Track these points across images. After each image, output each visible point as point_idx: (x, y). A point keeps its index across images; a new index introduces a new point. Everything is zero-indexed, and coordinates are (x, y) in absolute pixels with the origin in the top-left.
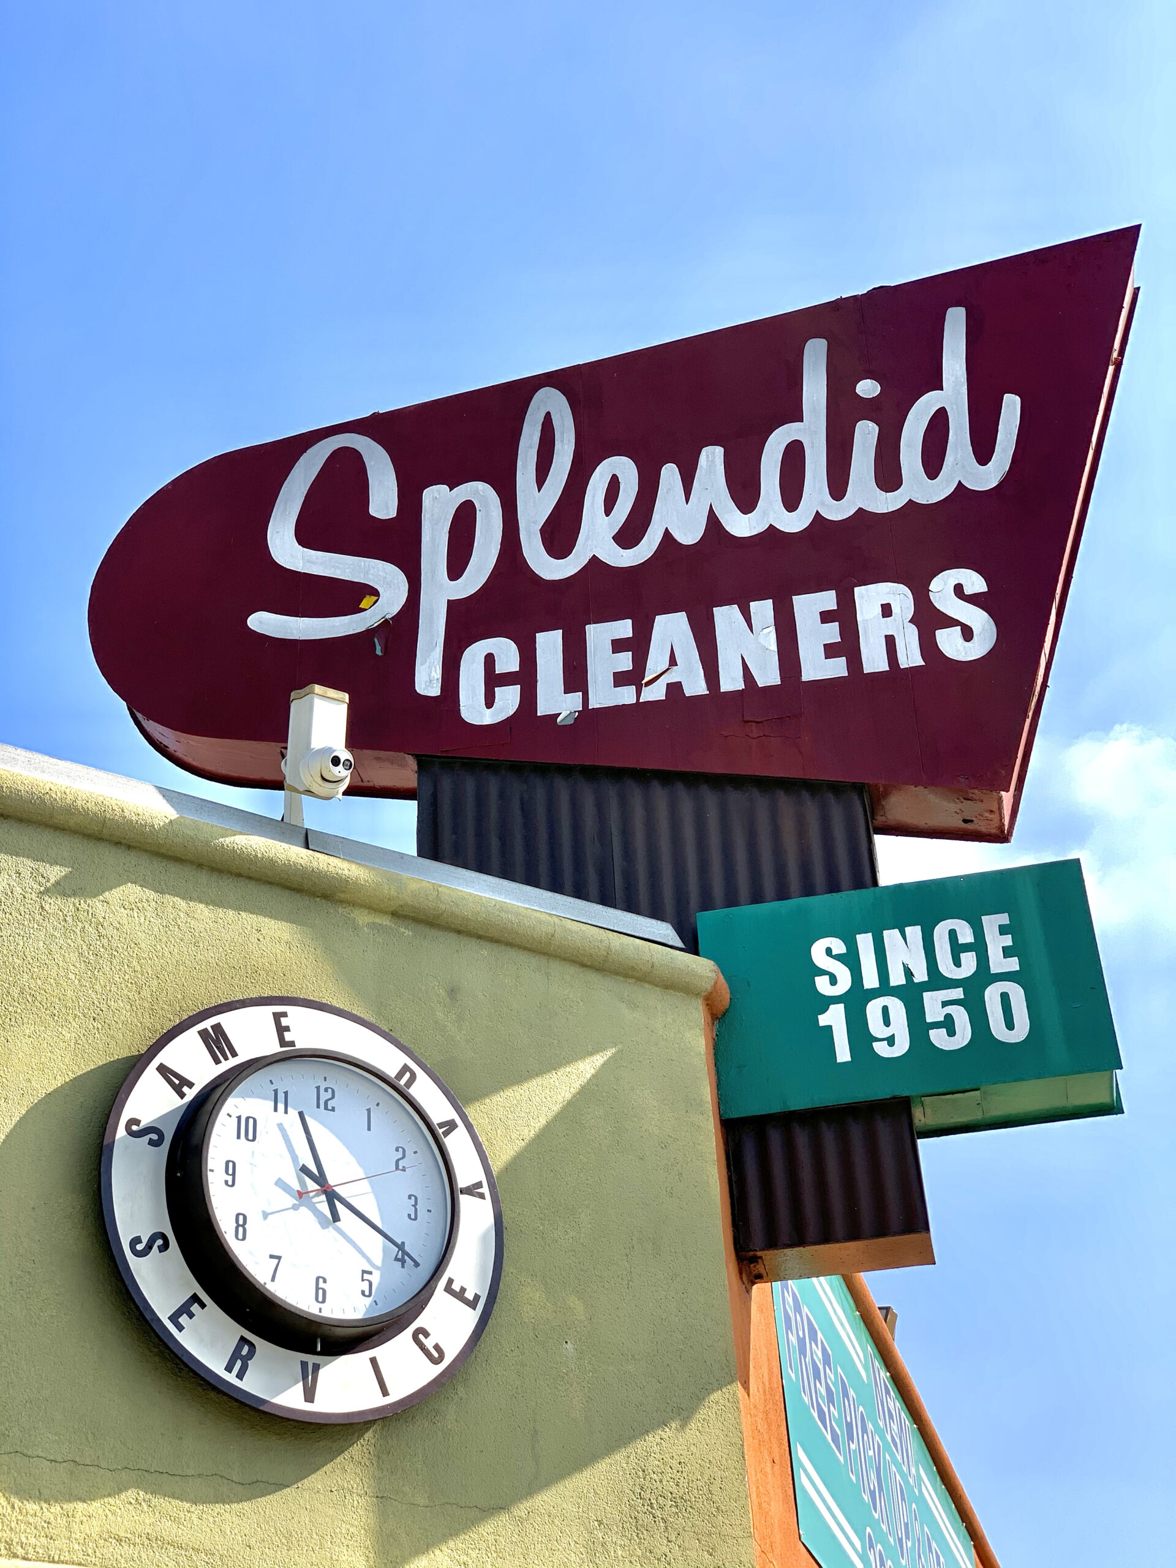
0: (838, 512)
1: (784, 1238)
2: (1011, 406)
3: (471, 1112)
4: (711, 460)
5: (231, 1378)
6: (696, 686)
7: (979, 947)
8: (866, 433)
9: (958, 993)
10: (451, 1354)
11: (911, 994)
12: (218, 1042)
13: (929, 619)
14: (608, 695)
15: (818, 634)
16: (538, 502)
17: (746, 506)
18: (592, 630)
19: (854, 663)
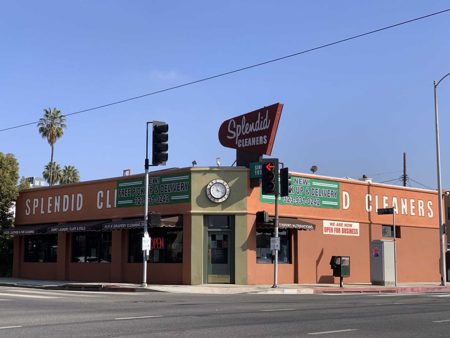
2: (270, 120)
3: (228, 184)
4: (253, 123)
6: (251, 145)
8: (262, 122)
10: (226, 198)
11: (259, 170)
12: (212, 183)
13: (263, 140)
14: (246, 145)
15: (257, 141)
16: (243, 127)
17: (255, 128)
18: (245, 139)
19: (259, 143)
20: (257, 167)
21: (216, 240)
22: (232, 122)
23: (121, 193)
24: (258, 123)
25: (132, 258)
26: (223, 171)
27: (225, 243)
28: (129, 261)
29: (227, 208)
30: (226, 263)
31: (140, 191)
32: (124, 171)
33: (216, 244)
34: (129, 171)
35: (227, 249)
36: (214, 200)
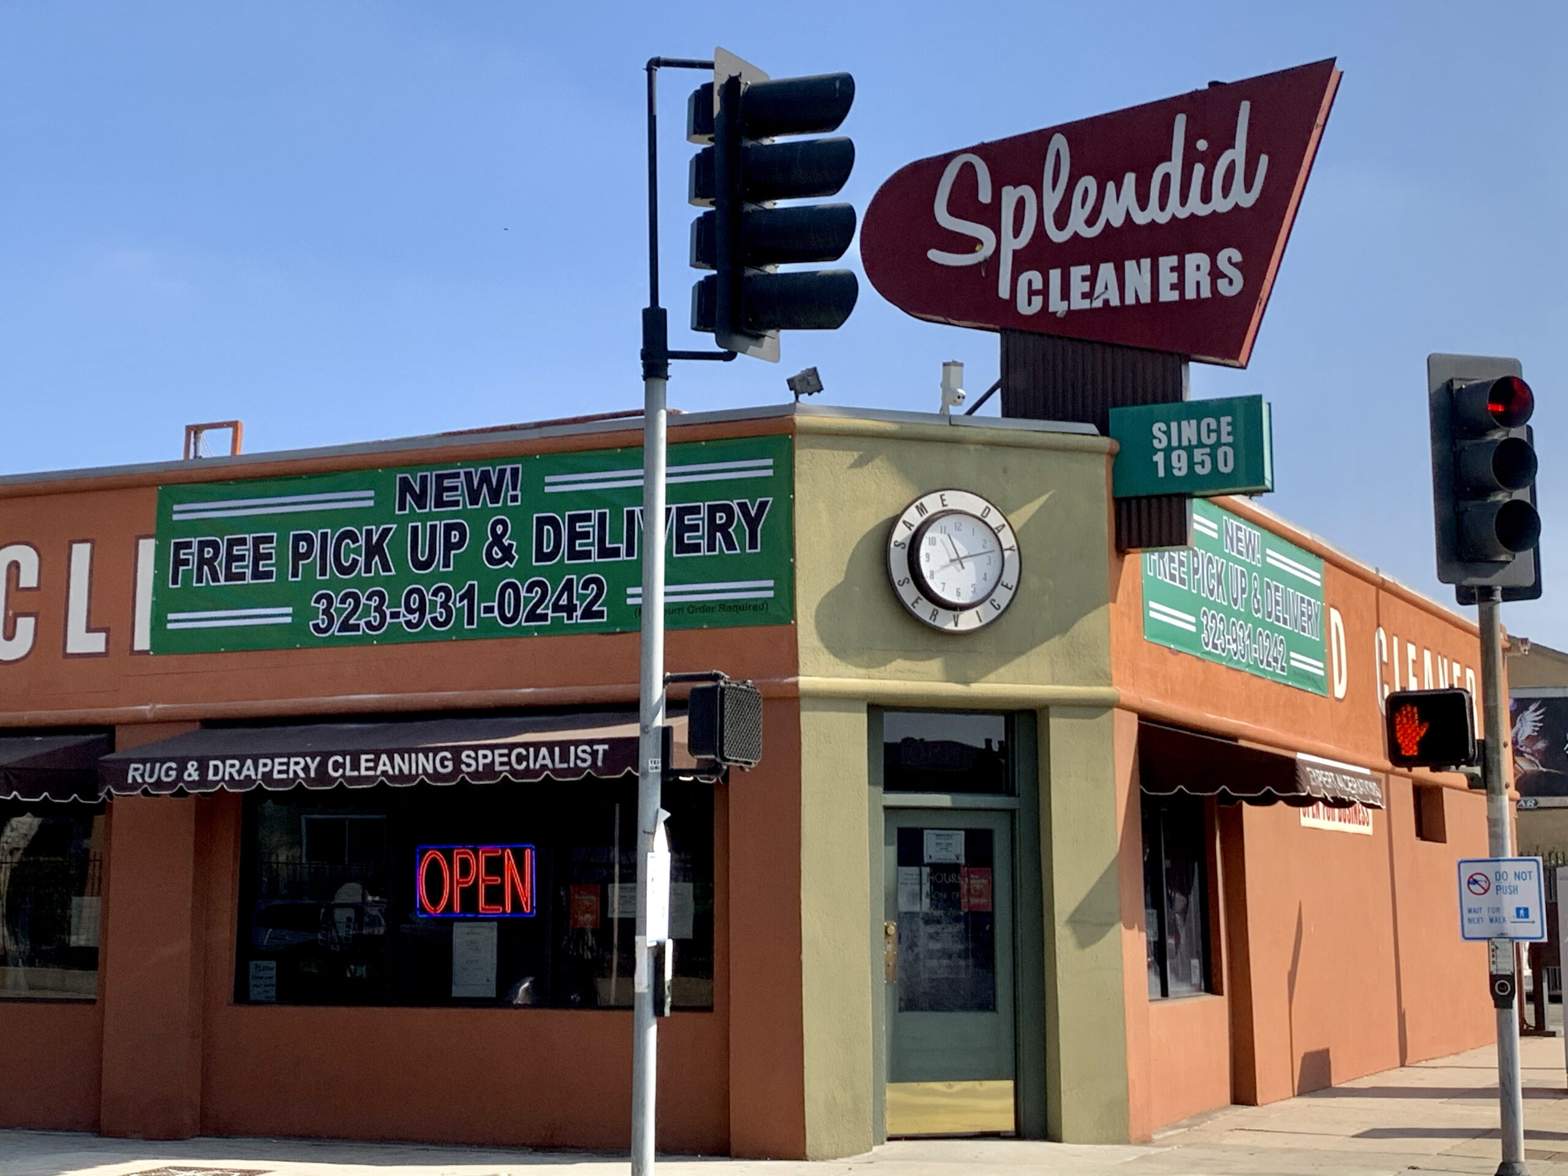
0: (1183, 214)
1: (1134, 544)
2: (1264, 160)
3: (1012, 519)
4: (1130, 179)
5: (931, 622)
6: (1115, 302)
7: (1218, 431)
8: (1199, 170)
9: (1208, 450)
10: (1003, 606)
11: (1189, 450)
12: (921, 509)
13: (1216, 274)
14: (1079, 303)
15: (1167, 278)
16: (1052, 200)
17: (1143, 207)
18: (1073, 269)
19: (1182, 294)
20: (1168, 433)
21: (926, 860)
22: (968, 168)
23: (194, 561)
24: (1167, 177)
25: (265, 972)
26: (977, 443)
27: (978, 882)
28: (242, 996)
29: (1002, 670)
30: (987, 1004)
31: (357, 551)
32: (189, 428)
33: (926, 887)
34: (230, 430)
35: (990, 917)
36: (934, 615)
